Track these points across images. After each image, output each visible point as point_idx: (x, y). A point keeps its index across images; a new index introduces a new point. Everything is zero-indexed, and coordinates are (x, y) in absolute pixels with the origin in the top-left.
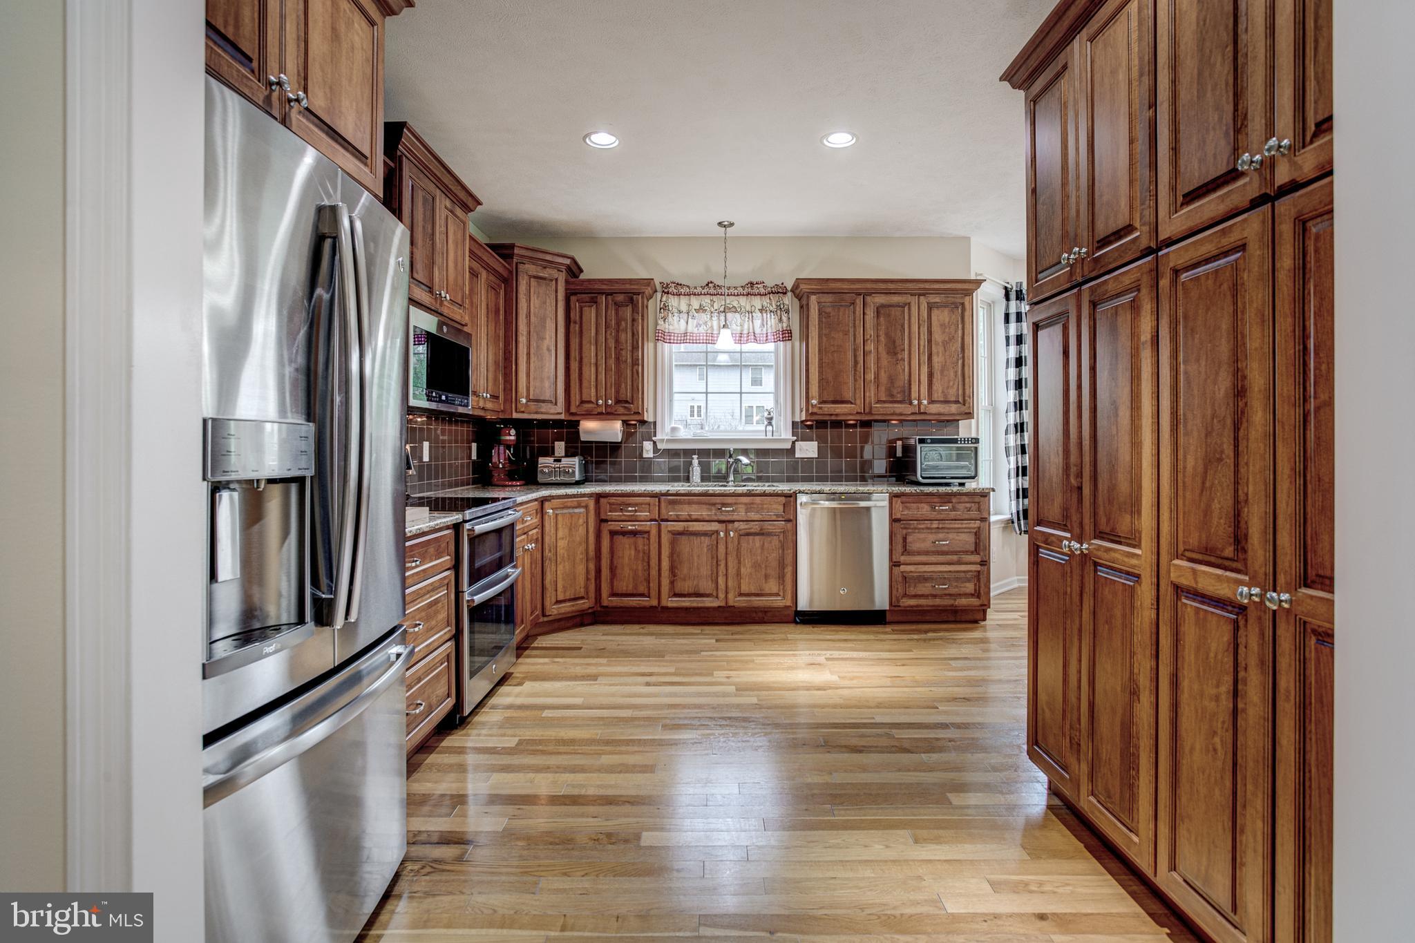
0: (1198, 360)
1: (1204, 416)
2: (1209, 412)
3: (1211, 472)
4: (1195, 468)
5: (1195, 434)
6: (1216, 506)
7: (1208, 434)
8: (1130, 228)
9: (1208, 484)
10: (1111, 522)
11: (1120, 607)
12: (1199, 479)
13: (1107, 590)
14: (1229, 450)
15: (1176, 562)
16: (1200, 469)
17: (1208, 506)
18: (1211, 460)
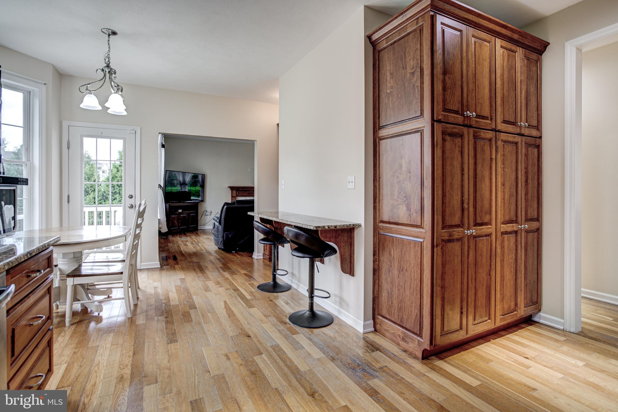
0: (508, 168)
1: (509, 184)
2: (511, 183)
3: (511, 199)
4: (507, 198)
5: (508, 188)
6: (512, 208)
7: (510, 188)
8: (487, 118)
9: (510, 202)
10: (482, 219)
11: (485, 247)
12: (508, 201)
13: (480, 244)
14: (515, 193)
15: (502, 226)
16: (509, 198)
17: (510, 208)
18: (511, 196)
